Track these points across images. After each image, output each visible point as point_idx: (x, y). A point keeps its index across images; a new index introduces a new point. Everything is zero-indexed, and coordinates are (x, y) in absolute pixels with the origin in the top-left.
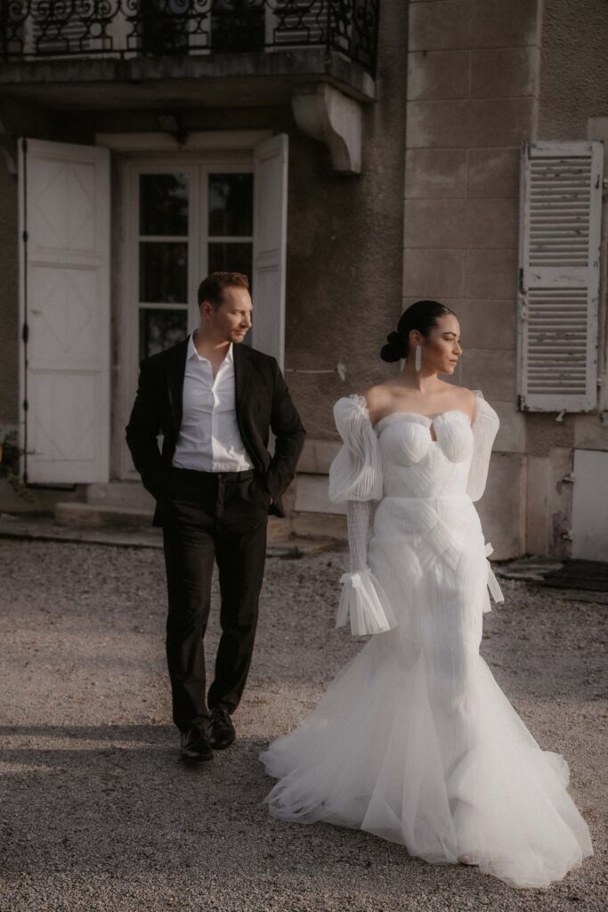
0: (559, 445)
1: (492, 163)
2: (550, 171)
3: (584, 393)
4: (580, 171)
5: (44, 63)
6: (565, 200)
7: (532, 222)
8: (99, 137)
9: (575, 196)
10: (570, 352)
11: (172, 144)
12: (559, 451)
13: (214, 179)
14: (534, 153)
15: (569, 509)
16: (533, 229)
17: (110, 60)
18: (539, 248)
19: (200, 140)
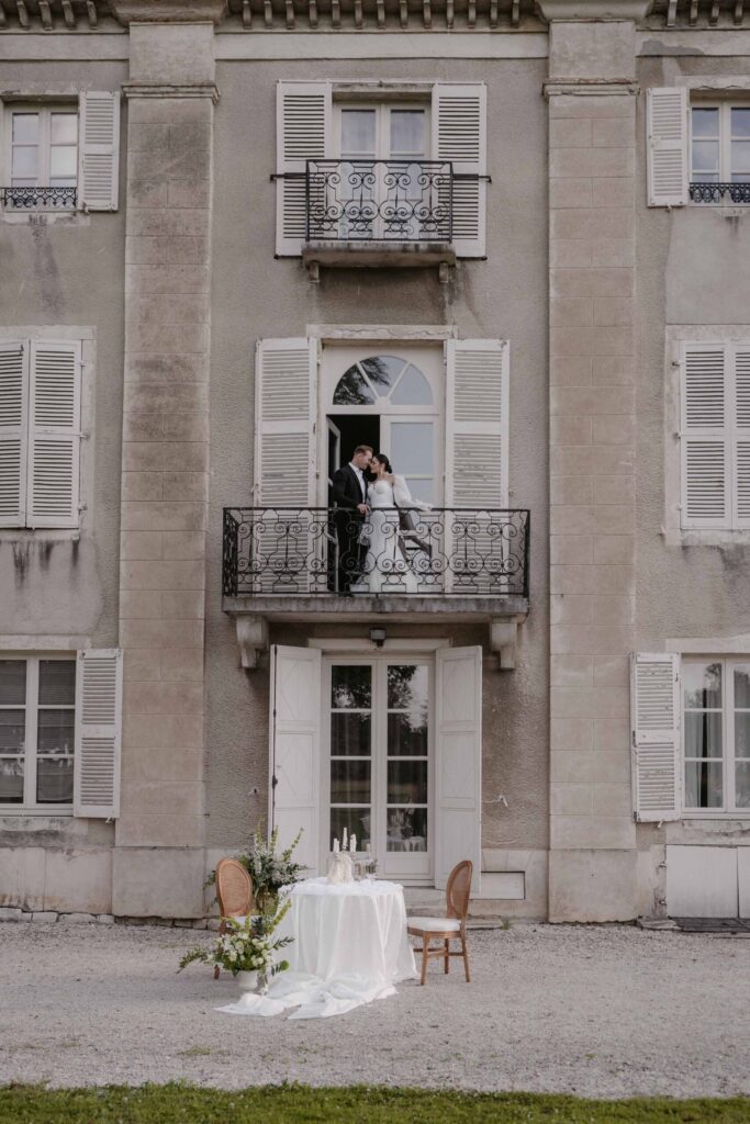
0: (658, 842)
1: (610, 664)
2: (649, 671)
3: (673, 809)
4: (666, 671)
5: (316, 599)
6: (658, 688)
7: (640, 702)
8: (311, 641)
9: (664, 686)
10: (665, 783)
11: (373, 646)
12: (656, 847)
13: (391, 668)
14: (639, 660)
15: (665, 884)
16: (640, 706)
17: (368, 599)
18: (644, 718)
19: (391, 645)
